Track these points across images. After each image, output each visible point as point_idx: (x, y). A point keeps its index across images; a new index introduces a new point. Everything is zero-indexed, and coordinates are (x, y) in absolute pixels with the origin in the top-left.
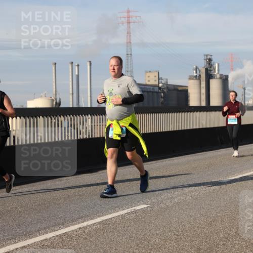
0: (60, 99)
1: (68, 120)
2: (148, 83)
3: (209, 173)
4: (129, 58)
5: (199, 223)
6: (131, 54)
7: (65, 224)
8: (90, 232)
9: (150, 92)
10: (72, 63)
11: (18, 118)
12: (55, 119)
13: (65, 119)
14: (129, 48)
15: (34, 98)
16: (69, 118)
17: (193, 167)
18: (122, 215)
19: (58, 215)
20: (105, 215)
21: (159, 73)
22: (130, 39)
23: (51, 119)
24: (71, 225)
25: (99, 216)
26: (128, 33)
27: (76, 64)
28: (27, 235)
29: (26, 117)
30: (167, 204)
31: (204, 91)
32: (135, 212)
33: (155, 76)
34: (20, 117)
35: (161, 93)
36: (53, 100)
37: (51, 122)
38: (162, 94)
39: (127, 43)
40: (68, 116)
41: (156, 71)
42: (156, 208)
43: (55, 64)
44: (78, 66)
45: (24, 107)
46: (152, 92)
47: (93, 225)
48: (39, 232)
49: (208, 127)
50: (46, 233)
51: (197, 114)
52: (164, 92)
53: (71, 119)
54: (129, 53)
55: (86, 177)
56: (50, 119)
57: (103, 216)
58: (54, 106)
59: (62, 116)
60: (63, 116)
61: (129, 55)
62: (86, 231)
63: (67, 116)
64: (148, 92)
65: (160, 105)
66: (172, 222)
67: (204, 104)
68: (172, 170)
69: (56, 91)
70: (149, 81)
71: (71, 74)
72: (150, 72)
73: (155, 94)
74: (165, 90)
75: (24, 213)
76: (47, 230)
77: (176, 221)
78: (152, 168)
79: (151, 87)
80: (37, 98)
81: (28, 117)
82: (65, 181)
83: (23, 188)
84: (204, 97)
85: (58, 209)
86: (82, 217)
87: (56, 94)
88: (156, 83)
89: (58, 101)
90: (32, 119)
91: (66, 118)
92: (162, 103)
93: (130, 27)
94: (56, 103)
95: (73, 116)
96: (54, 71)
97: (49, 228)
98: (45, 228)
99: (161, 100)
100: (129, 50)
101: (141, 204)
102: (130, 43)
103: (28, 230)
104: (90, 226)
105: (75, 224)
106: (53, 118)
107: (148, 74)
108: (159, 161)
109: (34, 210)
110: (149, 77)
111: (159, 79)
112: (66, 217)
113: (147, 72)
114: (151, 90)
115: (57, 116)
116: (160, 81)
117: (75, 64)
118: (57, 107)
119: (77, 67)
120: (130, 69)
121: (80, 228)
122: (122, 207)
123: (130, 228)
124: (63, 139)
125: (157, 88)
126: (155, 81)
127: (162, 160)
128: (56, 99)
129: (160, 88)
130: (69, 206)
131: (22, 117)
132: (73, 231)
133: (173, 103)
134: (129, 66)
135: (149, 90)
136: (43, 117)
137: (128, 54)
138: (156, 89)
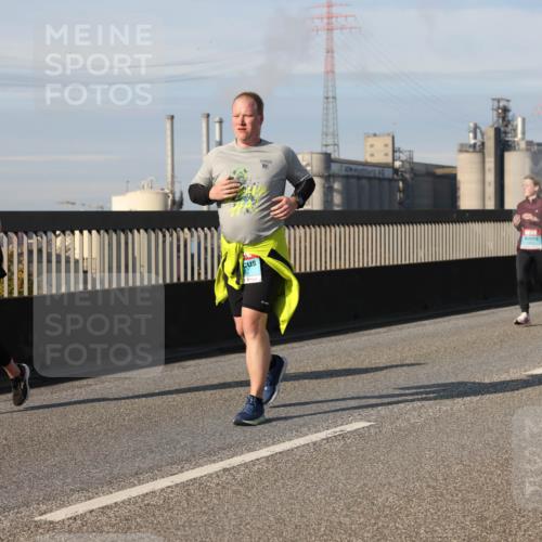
0: (182, 194)
1: (199, 237)
2: (370, 160)
3: (502, 354)
4: (331, 106)
5: (482, 464)
6: (334, 98)
7: (193, 460)
8: (247, 478)
9: (375, 178)
10: (208, 116)
11: (94, 232)
12: (171, 235)
13: (192, 236)
14: (330, 84)
15: (127, 191)
16: (202, 234)
17: (468, 342)
18: (315, 444)
19: (179, 442)
20: (279, 442)
21: (393, 138)
22: (333, 65)
23: (164, 236)
24: (206, 463)
25: (267, 445)
26: (330, 51)
27: (217, 119)
28: (114, 482)
29: (111, 231)
30: (412, 421)
31: (490, 177)
32: (343, 436)
33: (386, 145)
34: (98, 232)
35: (397, 181)
36: (166, 195)
37: (164, 242)
38: (401, 184)
39: (327, 73)
40: (199, 229)
41: (389, 135)
42: (387, 428)
43: (172, 117)
44: (221, 122)
45: (106, 209)
46: (379, 179)
47: (254, 463)
48: (138, 476)
49: (501, 254)
50: (154, 479)
51: (477, 228)
52: (404, 180)
53: (206, 235)
54: (330, 94)
55: (237, 360)
56: (160, 235)
57: (273, 444)
58: (169, 208)
59: (186, 230)
60: (189, 229)
61: (331, 100)
62: (239, 476)
63: (196, 229)
64: (369, 179)
65: (396, 207)
66: (423, 460)
67: (490, 205)
68: (421, 347)
69: (173, 176)
70: (372, 155)
71: (204, 139)
72: (375, 135)
73: (386, 183)
74: (407, 176)
75: (106, 434)
76: (156, 471)
77: (431, 458)
78: (378, 343)
79: (377, 169)
80: (133, 190)
81: (115, 231)
82: (192, 369)
83: (103, 382)
84: (491, 190)
85: (179, 429)
86: (230, 446)
87: (173, 183)
88: (389, 160)
89: (177, 199)
90: (122, 236)
91: (195, 232)
92: (401, 203)
93: (332, 39)
94: (174, 202)
95: (209, 229)
96: (169, 133)
97: (159, 468)
98: (151, 469)
99: (399, 196)
100: (331, 89)
101: (356, 420)
102: (333, 72)
103: (116, 472)
104: (246, 465)
105: (214, 462)
106: (167, 234)
107: (371, 140)
108: (394, 328)
109: (127, 429)
110: (372, 146)
111: (394, 151)
112: (195, 446)
113: (369, 137)
114: (377, 175)
115: (175, 230)
116: (397, 154)
117: (215, 118)
118: (175, 209)
119: (217, 125)
120: (331, 130)
121: (225, 470)
122: (315, 426)
123: (331, 470)
124: (189, 279)
125: (391, 170)
126: (386, 155)
127: (400, 326)
128: (173, 193)
129: (396, 171)
130: (201, 422)
131: (102, 232)
132: (210, 475)
133: (424, 202)
134: (331, 123)
135: (372, 175)
136: (146, 230)
137: (327, 98)
138: (388, 173)
